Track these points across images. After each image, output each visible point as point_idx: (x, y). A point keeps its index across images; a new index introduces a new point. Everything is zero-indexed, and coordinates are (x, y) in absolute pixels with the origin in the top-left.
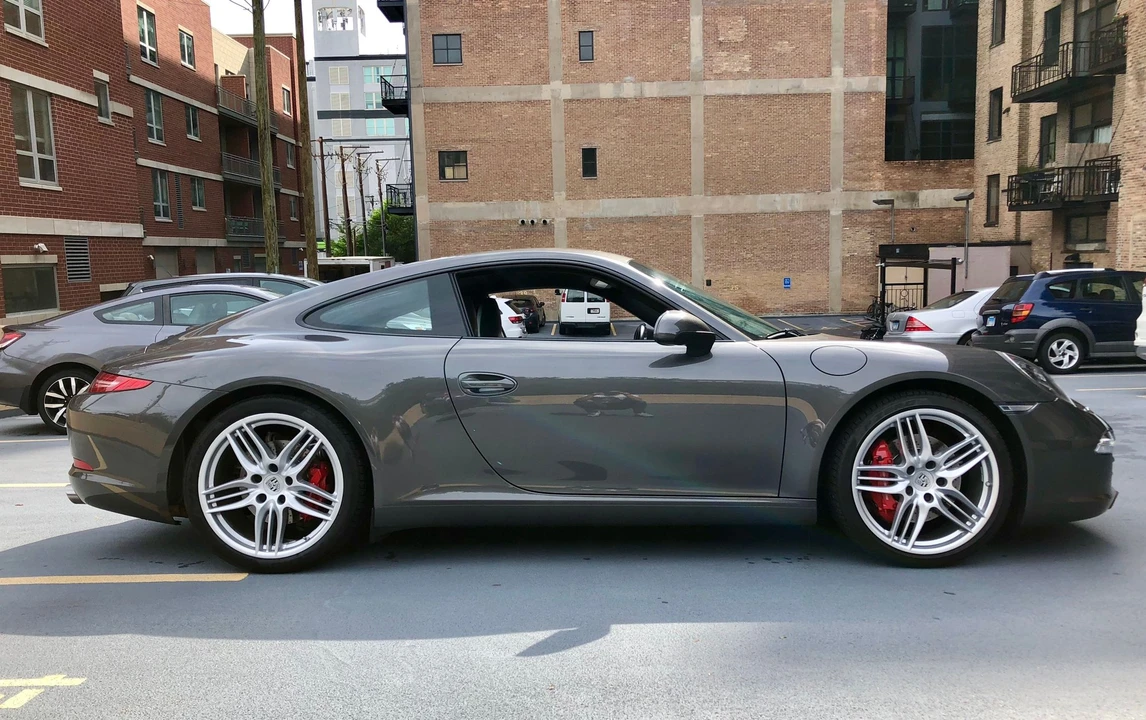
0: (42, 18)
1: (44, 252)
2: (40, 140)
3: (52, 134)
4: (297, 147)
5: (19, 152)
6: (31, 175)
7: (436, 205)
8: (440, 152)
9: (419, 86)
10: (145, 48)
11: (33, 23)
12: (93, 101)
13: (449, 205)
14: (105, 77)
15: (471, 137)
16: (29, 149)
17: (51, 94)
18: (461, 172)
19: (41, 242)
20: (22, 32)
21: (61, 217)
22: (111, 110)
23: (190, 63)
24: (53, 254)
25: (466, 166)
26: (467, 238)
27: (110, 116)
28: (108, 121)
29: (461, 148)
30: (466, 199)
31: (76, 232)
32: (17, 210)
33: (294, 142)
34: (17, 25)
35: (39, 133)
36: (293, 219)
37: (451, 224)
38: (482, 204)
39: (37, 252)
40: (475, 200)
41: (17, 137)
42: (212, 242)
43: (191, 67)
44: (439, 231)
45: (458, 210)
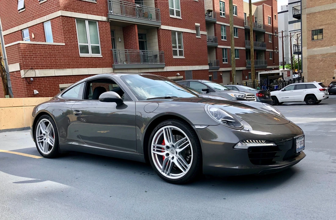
0: (180, 12)
1: (179, 76)
2: (179, 45)
3: (183, 43)
4: (273, 35)
5: (173, 49)
6: (176, 55)
7: (310, 50)
8: (312, 31)
9: (305, 8)
10: (221, 13)
11: (178, 13)
12: (195, 32)
13: (315, 49)
14: (199, 25)
15: (325, 23)
16: (176, 48)
17: (182, 32)
18: (320, 37)
19: (178, 73)
20: (175, 16)
21: (184, 66)
22: (200, 34)
23: (236, 14)
24: (181, 76)
25: (323, 34)
26: (322, 60)
27: (200, 35)
28: (200, 37)
29: (321, 28)
30: (322, 46)
31: (188, 69)
32: (172, 65)
33: (272, 34)
34: (173, 14)
35: (180, 43)
36: (270, 59)
37: (315, 56)
38: (328, 47)
39: (177, 76)
40: (326, 46)
41: (173, 45)
42: (241, 68)
43: (236, 16)
44: (311, 59)
45: (318, 51)
